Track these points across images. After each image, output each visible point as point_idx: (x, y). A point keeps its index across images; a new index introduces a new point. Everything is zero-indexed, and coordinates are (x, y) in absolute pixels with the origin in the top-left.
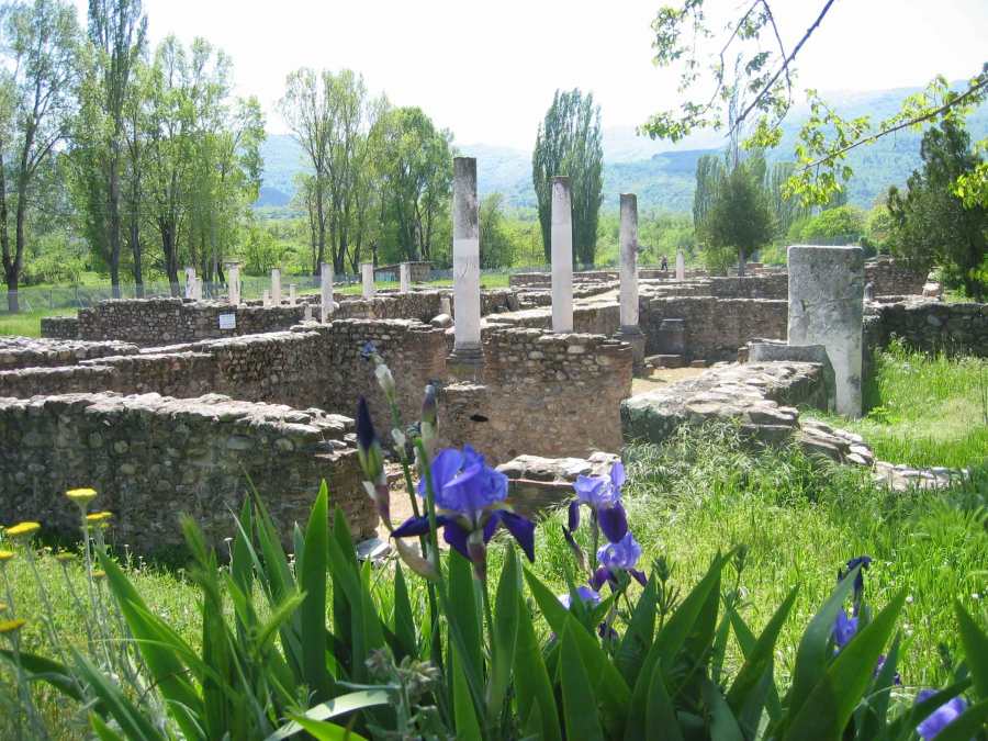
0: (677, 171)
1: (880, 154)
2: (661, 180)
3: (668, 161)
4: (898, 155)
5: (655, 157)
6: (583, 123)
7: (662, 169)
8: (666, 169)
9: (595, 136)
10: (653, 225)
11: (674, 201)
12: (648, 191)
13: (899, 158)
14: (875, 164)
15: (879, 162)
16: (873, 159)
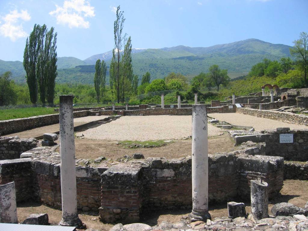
0: (83, 72)
1: (145, 68)
2: (79, 74)
3: (80, 68)
4: (150, 68)
5: (76, 67)
6: (48, 41)
7: (79, 71)
8: (80, 71)
9: (53, 47)
10: (77, 88)
11: (83, 81)
12: (74, 78)
13: (151, 69)
14: (144, 71)
15: (145, 70)
16: (143, 69)
